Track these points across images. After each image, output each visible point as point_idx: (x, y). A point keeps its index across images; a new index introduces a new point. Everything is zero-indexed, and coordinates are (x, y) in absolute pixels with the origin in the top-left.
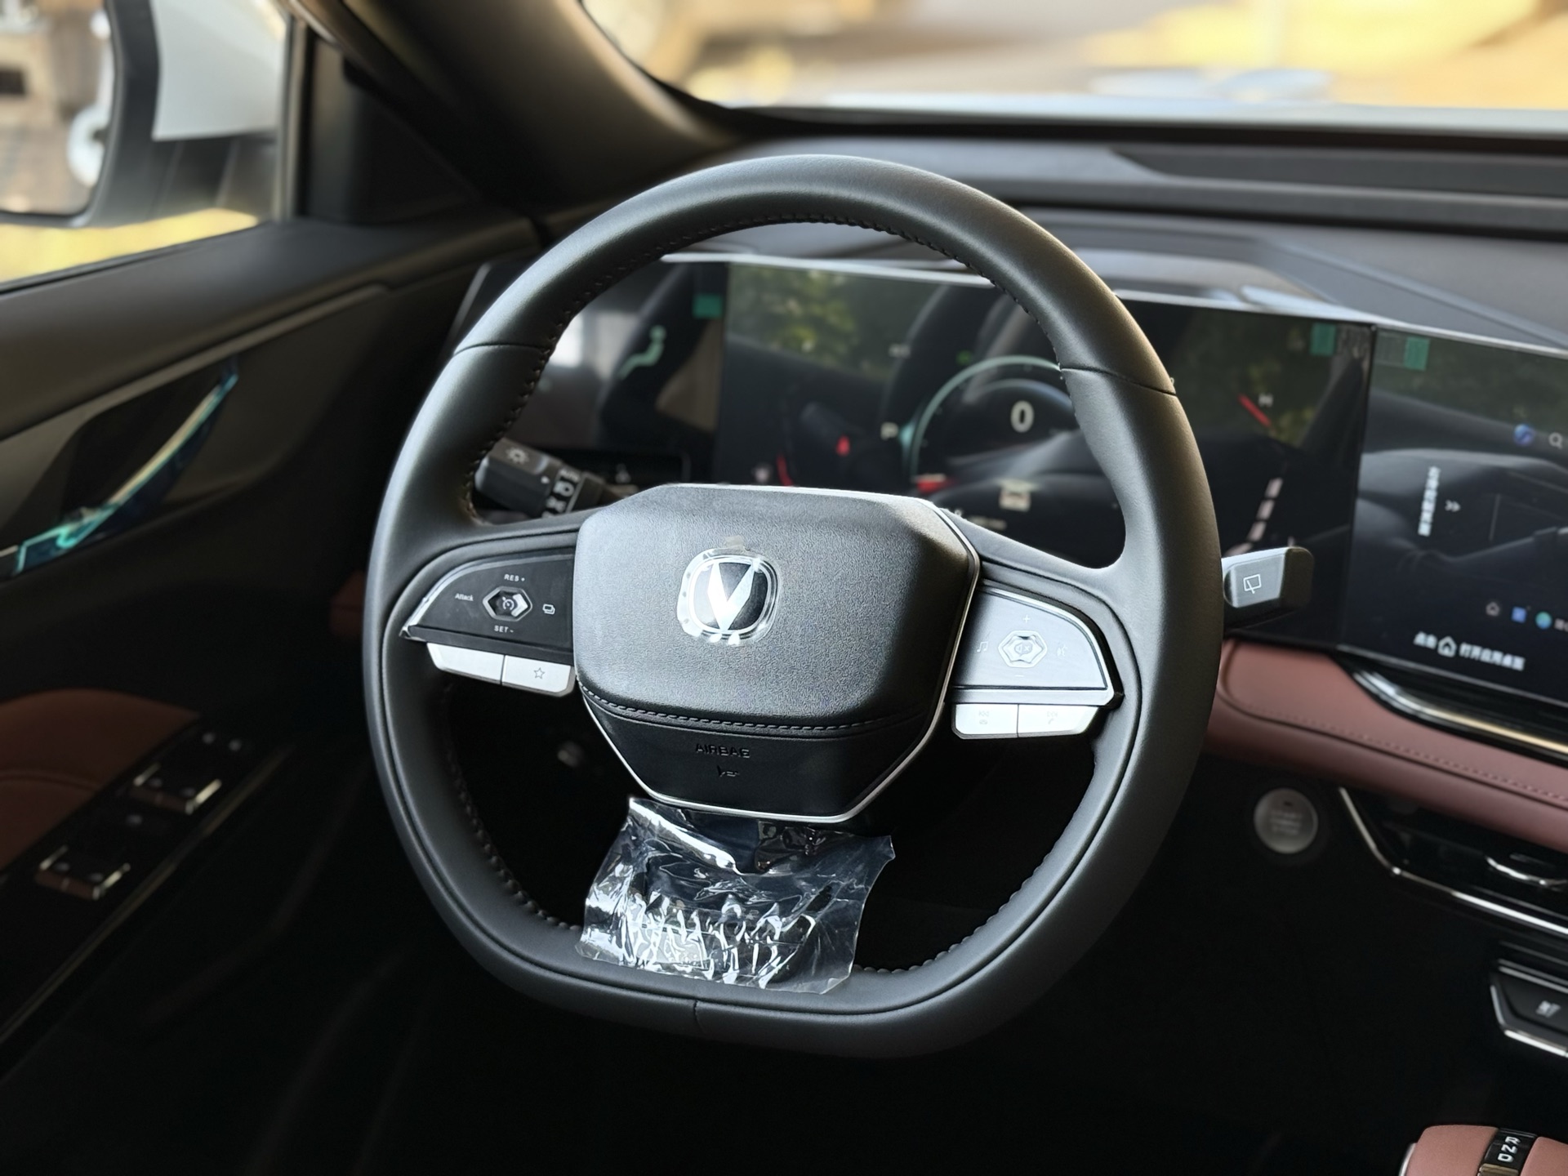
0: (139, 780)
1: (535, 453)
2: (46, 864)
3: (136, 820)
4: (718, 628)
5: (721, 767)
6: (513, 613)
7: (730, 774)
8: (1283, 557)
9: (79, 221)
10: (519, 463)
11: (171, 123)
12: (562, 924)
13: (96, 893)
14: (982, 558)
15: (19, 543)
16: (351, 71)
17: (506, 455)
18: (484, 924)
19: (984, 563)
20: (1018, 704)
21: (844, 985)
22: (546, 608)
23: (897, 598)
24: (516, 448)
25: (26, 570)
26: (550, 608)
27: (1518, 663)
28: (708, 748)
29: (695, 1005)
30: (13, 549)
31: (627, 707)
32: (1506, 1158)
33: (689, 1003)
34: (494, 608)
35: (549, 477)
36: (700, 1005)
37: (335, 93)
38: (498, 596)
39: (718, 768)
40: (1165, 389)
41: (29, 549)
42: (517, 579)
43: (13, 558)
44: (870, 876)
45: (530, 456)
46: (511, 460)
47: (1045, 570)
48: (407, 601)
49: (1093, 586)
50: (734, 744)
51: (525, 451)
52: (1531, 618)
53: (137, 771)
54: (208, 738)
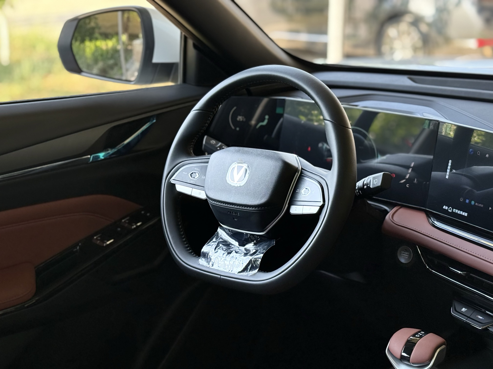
0: (123, 221)
1: (218, 142)
2: (95, 237)
3: (119, 229)
4: (234, 181)
5: (234, 218)
6: (195, 178)
7: (236, 220)
8: (382, 174)
9: (132, 83)
10: (213, 144)
11: (156, 59)
12: (197, 256)
13: (105, 245)
14: (302, 169)
15: (91, 155)
16: (195, 46)
17: (210, 141)
18: (178, 254)
19: (302, 170)
20: (303, 205)
21: (255, 274)
22: (203, 177)
23: (276, 176)
24: (213, 140)
25: (92, 162)
26: (204, 177)
27: (466, 214)
28: (230, 213)
29: (220, 277)
30: (89, 156)
31: (213, 201)
32: (417, 336)
33: (219, 276)
34: (191, 176)
35: (219, 148)
36: (222, 277)
37: (192, 52)
38: (192, 173)
39: (233, 218)
40: (349, 127)
41: (93, 157)
42: (197, 169)
43: (89, 158)
44: (267, 249)
45: (216, 143)
46: (211, 143)
47: (315, 172)
48: (173, 172)
49: (323, 176)
50: (236, 211)
51: (215, 141)
52: (470, 202)
53: (123, 218)
54: (143, 212)
